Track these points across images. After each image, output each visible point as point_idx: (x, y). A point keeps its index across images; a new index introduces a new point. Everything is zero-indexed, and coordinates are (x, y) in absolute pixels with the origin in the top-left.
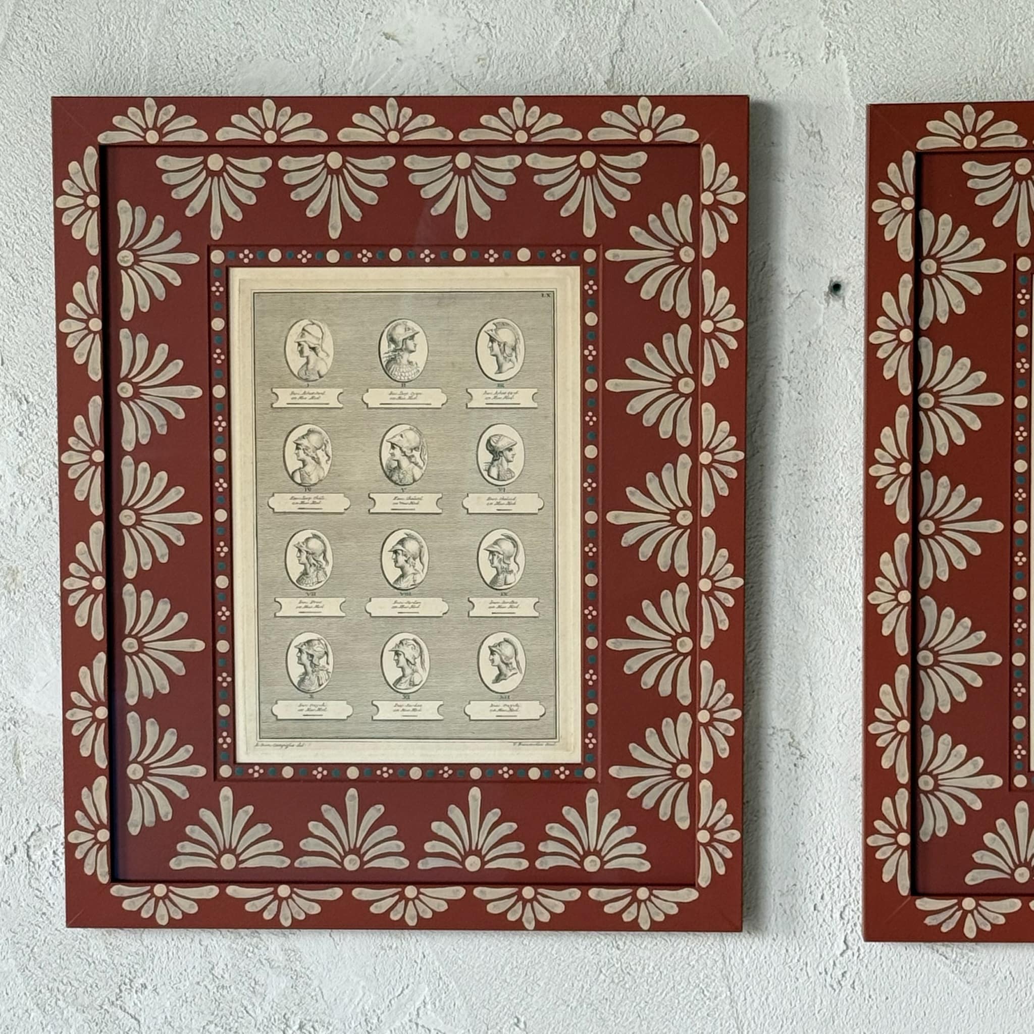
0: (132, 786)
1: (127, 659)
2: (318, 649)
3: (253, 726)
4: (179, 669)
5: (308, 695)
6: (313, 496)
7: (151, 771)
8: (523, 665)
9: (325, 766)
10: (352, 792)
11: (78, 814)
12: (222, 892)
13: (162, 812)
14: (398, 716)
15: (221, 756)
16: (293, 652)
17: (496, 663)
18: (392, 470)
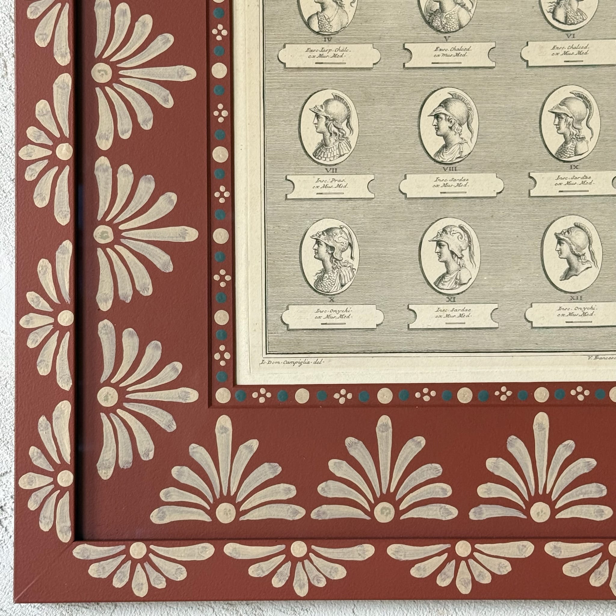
0: (103, 416)
1: (100, 252)
2: (340, 240)
3: (258, 339)
4: (164, 264)
5: (327, 298)
6: (334, 47)
7: (127, 396)
8: (599, 257)
9: (349, 387)
10: (385, 420)
11: (33, 451)
12: (219, 551)
13: (141, 449)
14: (442, 323)
15: (218, 376)
16: (309, 243)
17: (564, 255)
18: (433, 14)
